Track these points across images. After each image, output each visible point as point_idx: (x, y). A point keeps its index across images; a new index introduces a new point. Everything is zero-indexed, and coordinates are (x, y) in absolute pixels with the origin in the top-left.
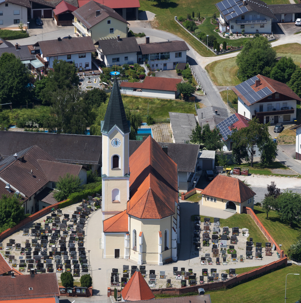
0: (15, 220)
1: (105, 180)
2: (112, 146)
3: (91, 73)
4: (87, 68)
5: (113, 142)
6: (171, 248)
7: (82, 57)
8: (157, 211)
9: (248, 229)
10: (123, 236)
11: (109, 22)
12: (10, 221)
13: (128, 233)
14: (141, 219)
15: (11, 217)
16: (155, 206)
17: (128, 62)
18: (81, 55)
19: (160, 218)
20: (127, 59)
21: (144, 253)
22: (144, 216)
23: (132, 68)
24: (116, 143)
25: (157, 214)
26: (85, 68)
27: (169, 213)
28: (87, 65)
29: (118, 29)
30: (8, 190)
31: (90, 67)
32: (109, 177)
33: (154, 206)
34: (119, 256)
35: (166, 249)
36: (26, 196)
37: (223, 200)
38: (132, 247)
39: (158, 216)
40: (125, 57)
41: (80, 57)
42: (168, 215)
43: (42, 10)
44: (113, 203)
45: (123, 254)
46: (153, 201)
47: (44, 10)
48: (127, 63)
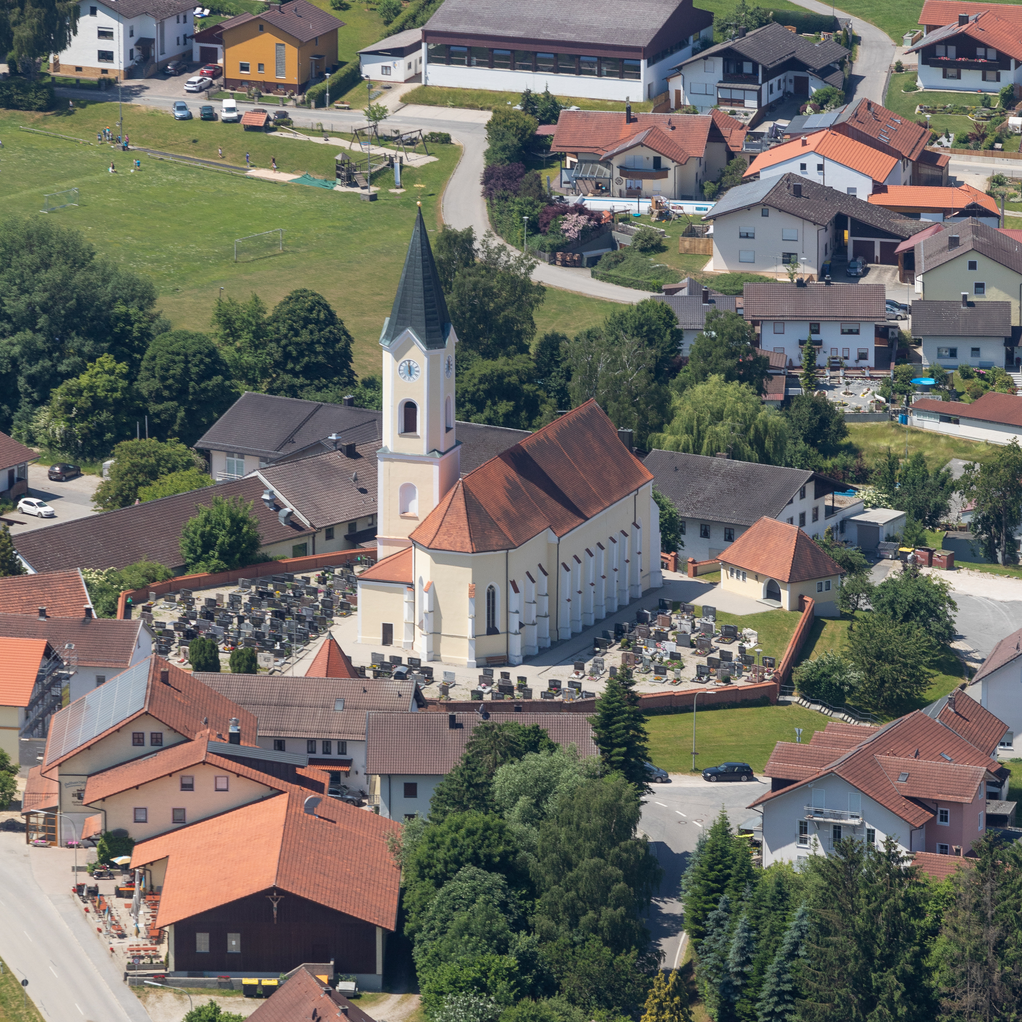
0: (223, 555)
1: (385, 460)
2: (401, 378)
3: (864, 374)
4: (863, 363)
5: (402, 368)
6: (507, 632)
7: (850, 332)
8: (467, 534)
9: (756, 632)
10: (401, 592)
11: (973, 265)
12: (213, 557)
13: (411, 585)
14: (428, 548)
15: (217, 548)
16: (466, 523)
17: (980, 363)
18: (847, 327)
19: (470, 551)
20: (978, 355)
21: (436, 634)
22: (435, 544)
23: (981, 376)
24: (410, 371)
25: (468, 540)
26: (857, 361)
27: (501, 543)
28: (863, 356)
29: (997, 287)
30: (267, 504)
31: (871, 361)
32: (391, 454)
33: (464, 523)
34: (391, 642)
35: (492, 630)
36: (312, 525)
37: (757, 577)
38: (417, 623)
39: (468, 547)
40: (973, 349)
41: (843, 333)
42: (495, 548)
43: (877, 242)
44: (402, 517)
45: (399, 636)
46: (463, 511)
47: (881, 243)
48: (977, 364)
